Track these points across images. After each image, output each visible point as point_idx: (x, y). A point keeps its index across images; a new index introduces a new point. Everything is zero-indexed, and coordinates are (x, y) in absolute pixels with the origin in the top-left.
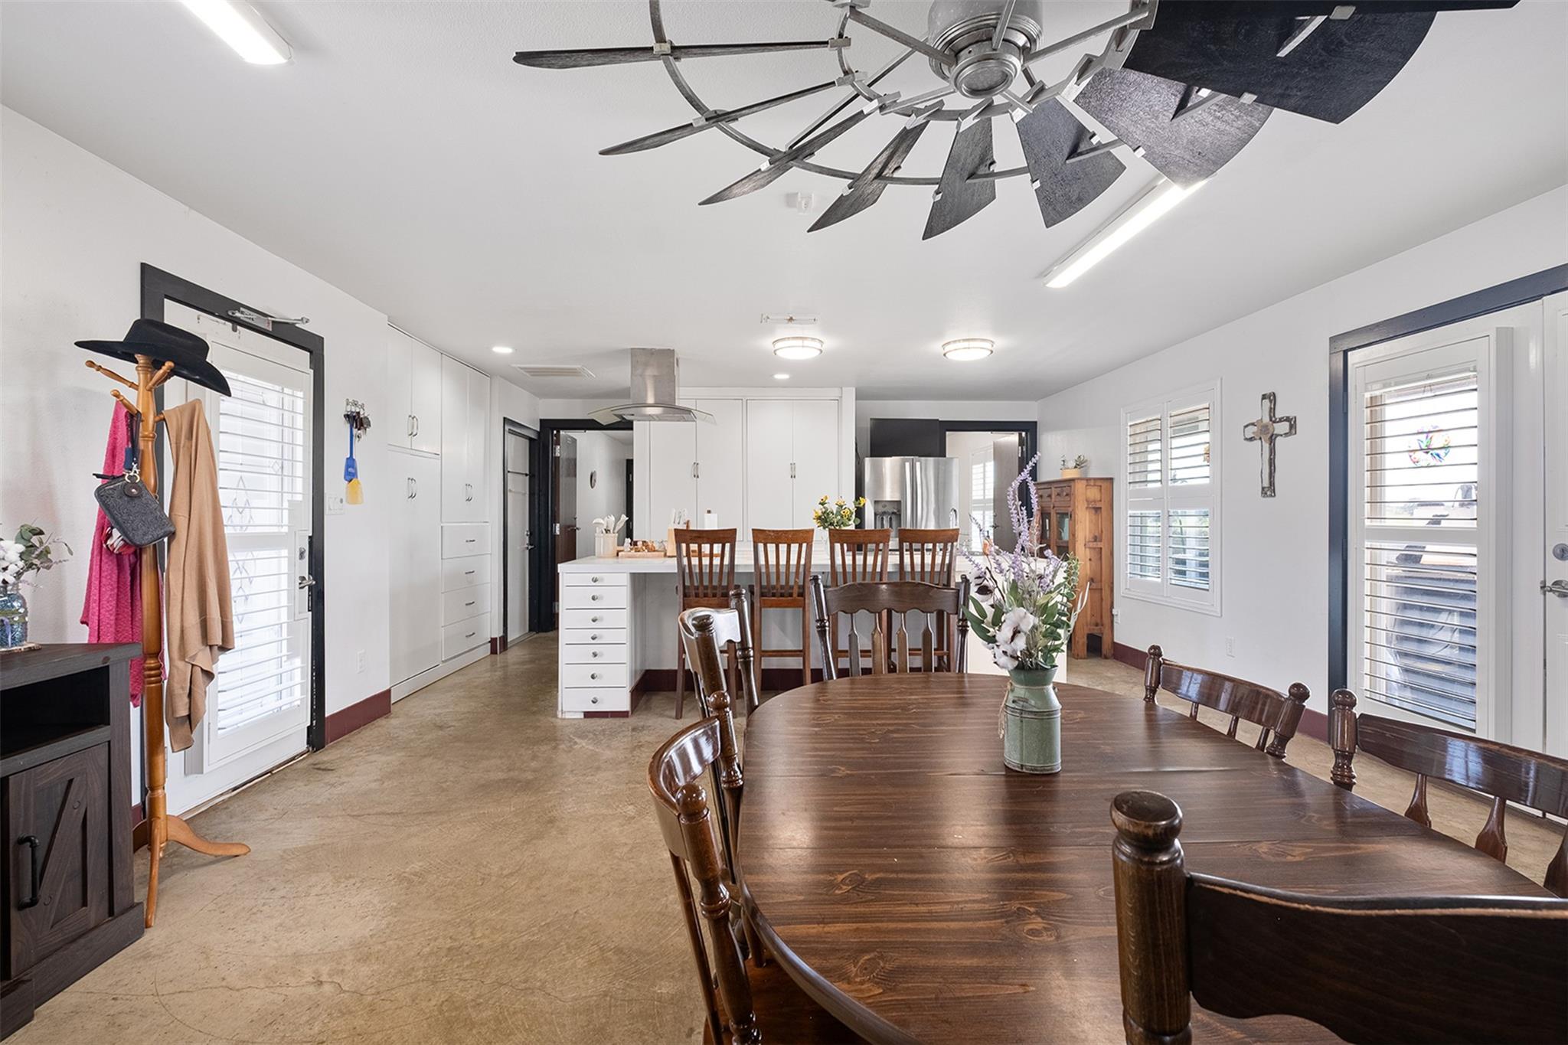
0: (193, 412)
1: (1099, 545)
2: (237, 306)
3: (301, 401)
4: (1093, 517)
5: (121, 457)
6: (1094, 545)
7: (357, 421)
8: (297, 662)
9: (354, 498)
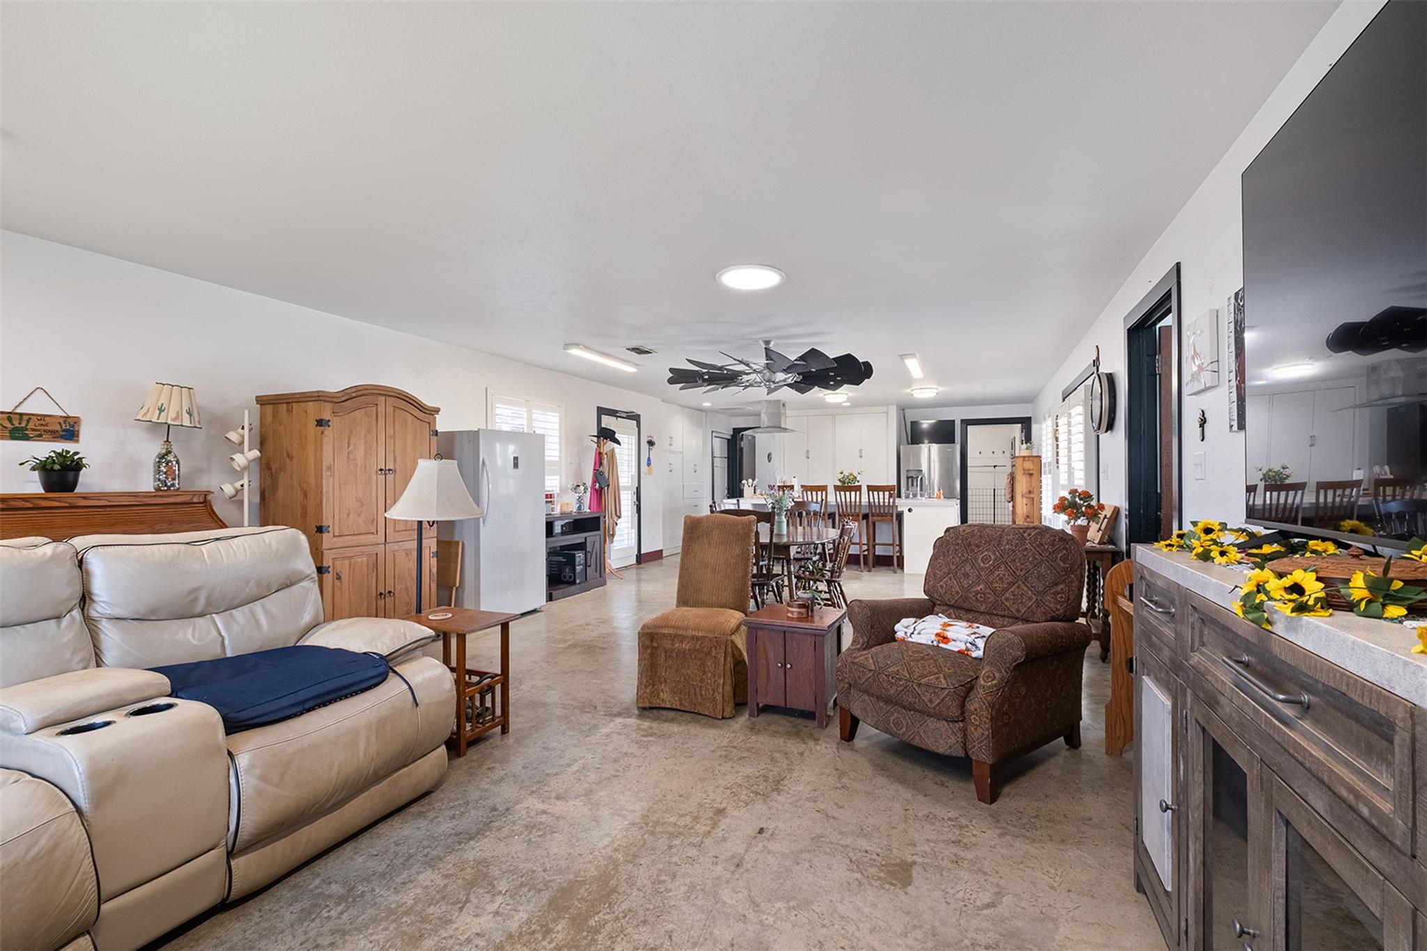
0: (613, 451)
1: (1032, 496)
2: (617, 412)
3: (634, 439)
4: (1028, 480)
5: (598, 465)
6: (1029, 495)
7: (651, 443)
8: (633, 530)
9: (650, 473)
